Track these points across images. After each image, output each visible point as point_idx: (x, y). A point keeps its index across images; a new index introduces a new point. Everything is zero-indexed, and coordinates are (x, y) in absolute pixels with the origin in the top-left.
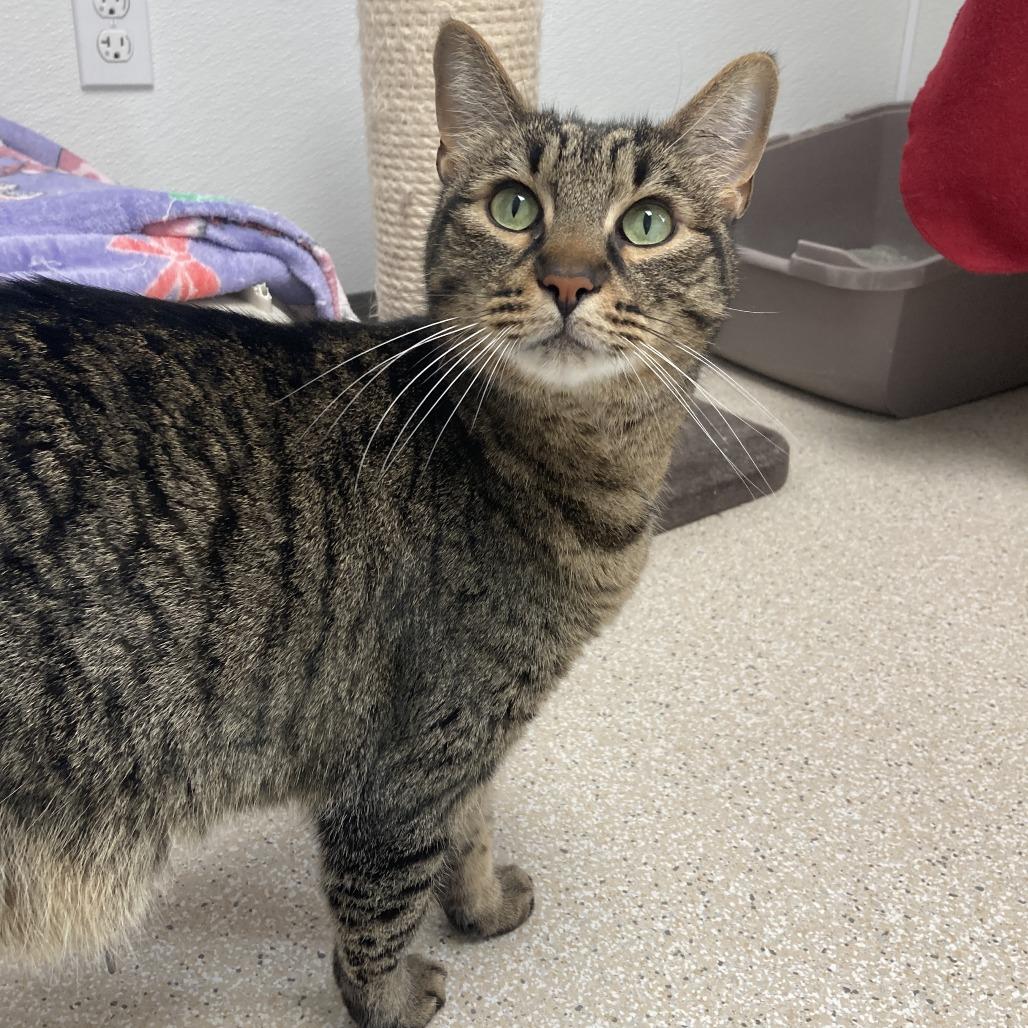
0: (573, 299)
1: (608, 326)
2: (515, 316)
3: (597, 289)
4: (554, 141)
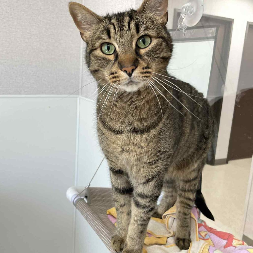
0: (131, 72)
2: (117, 79)
3: (137, 67)
4: (111, 27)
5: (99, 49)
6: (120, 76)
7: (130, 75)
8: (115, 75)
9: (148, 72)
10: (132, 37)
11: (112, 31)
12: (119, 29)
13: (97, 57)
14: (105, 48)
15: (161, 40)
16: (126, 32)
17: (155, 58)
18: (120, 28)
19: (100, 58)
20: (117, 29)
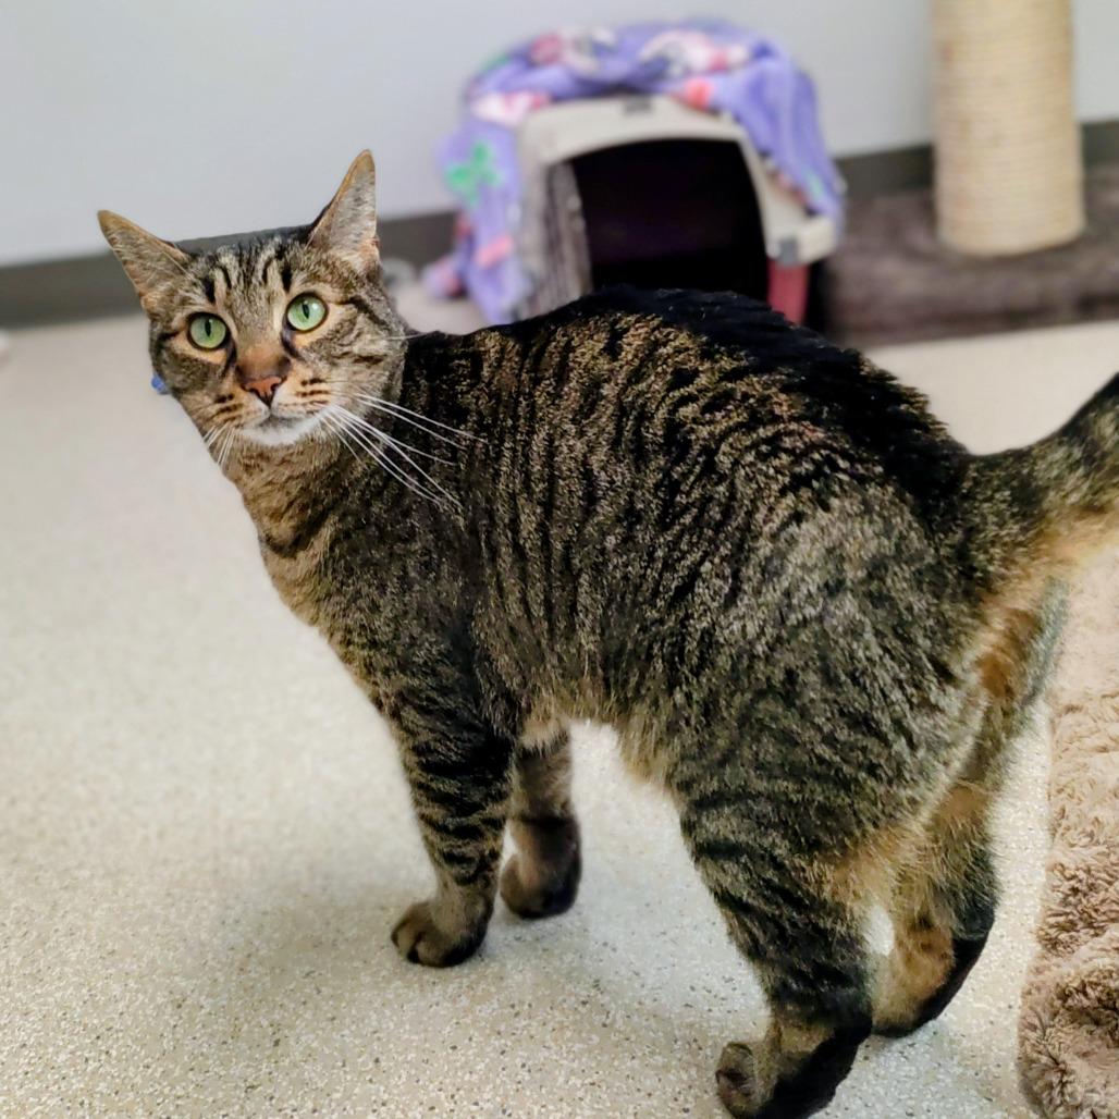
0: (270, 392)
1: (300, 400)
2: (234, 414)
3: (284, 380)
4: (219, 276)
5: (183, 335)
6: (241, 405)
7: (268, 401)
8: (229, 403)
9: (319, 392)
10: (270, 301)
11: (220, 286)
12: (241, 280)
13: (177, 357)
14: (197, 330)
16: (257, 289)
18: (246, 276)
20: (234, 282)
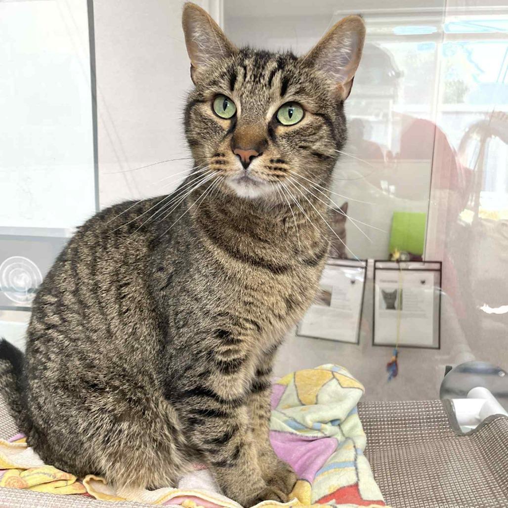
1: (267, 171)
2: (222, 167)
3: (260, 154)
4: (241, 71)
5: (209, 103)
6: (228, 163)
7: (246, 165)
8: (221, 158)
9: (280, 169)
10: (270, 100)
11: (240, 78)
12: (253, 78)
13: (201, 116)
14: (218, 104)
15: (320, 118)
16: (263, 88)
17: (300, 147)
18: (255, 77)
19: (206, 119)
20: (248, 78)
